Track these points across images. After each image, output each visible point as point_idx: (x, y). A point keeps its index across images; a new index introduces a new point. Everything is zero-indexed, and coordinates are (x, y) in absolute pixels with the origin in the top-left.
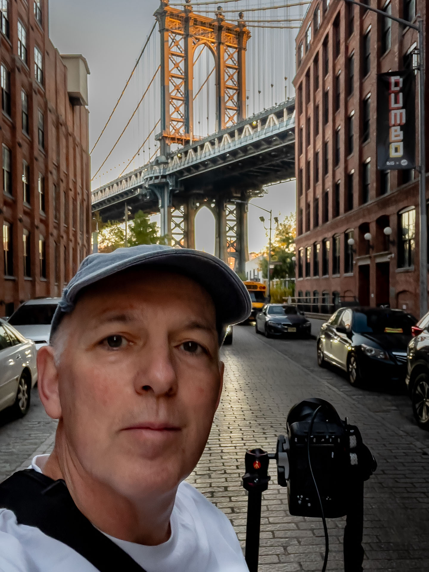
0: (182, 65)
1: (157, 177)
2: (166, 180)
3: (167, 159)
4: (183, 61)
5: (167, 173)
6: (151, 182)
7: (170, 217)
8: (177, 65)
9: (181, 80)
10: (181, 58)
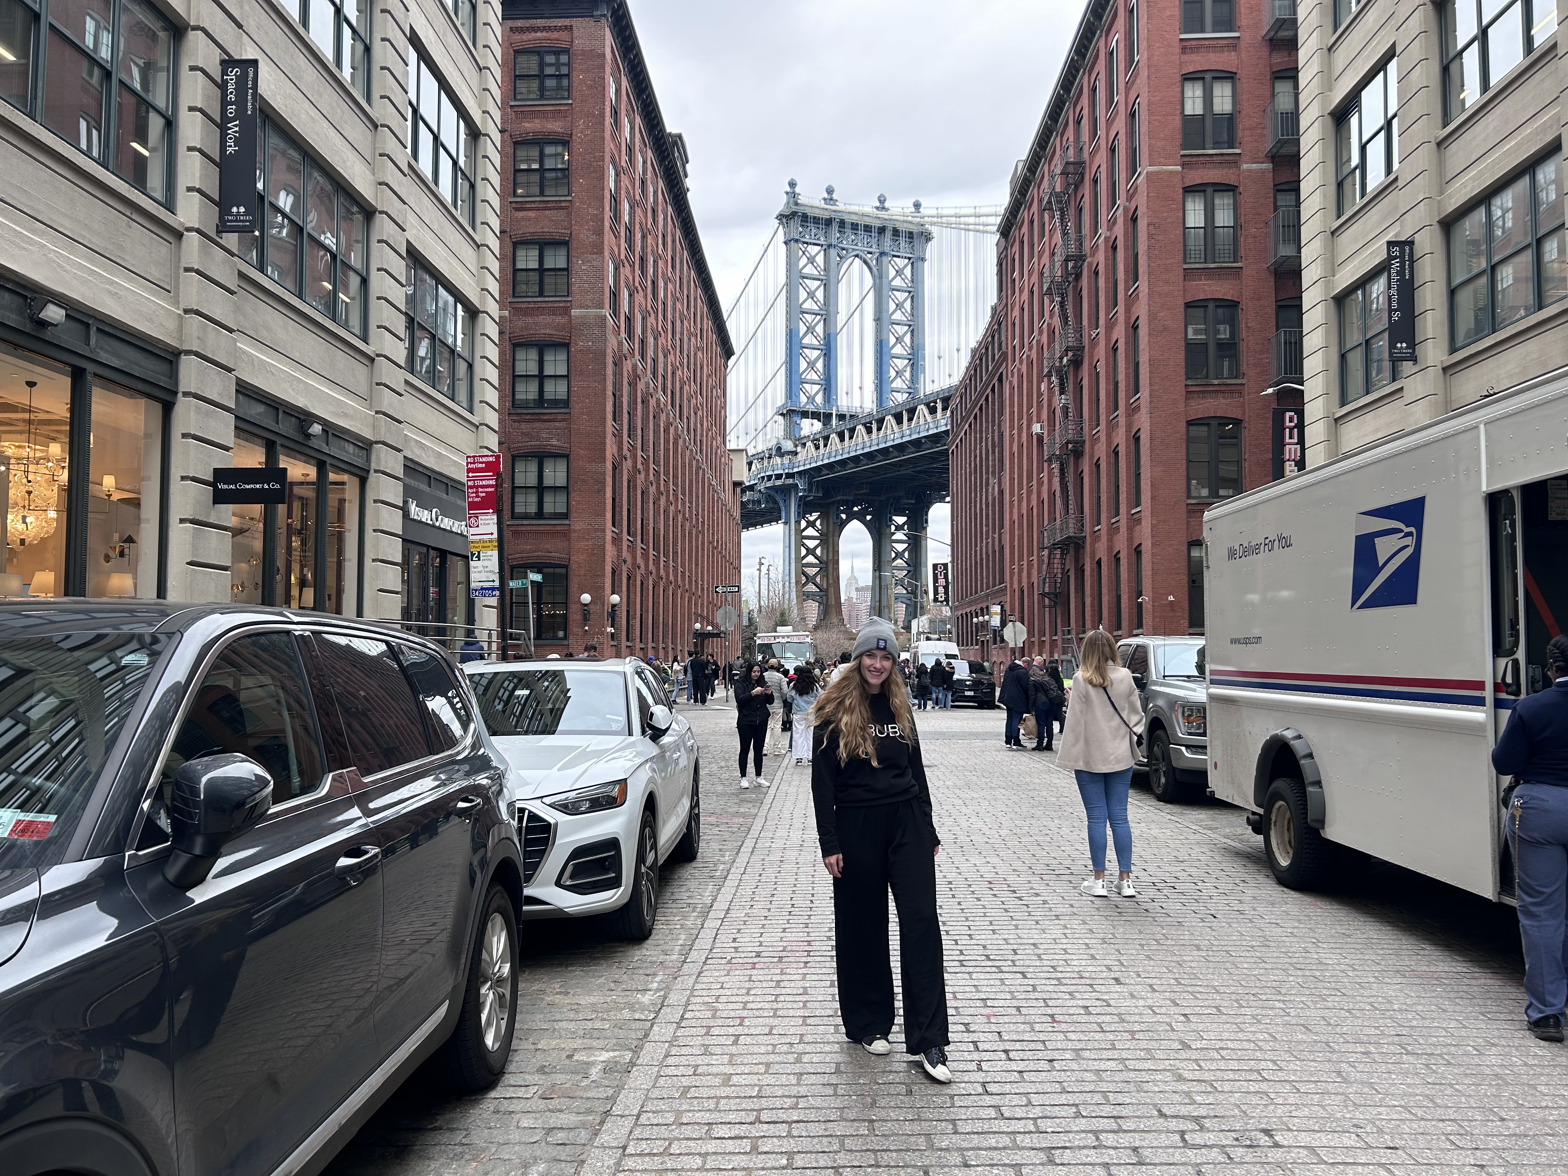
0: (820, 294)
1: (779, 477)
2: (794, 481)
3: (796, 446)
4: (822, 287)
5: (796, 470)
6: (769, 484)
7: (801, 538)
8: (811, 295)
9: (819, 317)
10: (819, 283)
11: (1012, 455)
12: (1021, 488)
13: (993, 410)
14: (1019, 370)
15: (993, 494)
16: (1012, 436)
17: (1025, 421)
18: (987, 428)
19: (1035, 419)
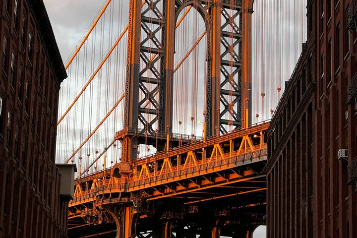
0: (159, 36)
1: (115, 195)
2: (129, 200)
3: (132, 168)
4: (161, 30)
6: (106, 202)
8: (151, 36)
9: (157, 55)
10: (158, 26)
11: (320, 178)
12: (328, 211)
13: (304, 137)
14: (326, 100)
15: (304, 216)
16: (320, 161)
17: (331, 147)
18: (299, 153)
19: (340, 145)
